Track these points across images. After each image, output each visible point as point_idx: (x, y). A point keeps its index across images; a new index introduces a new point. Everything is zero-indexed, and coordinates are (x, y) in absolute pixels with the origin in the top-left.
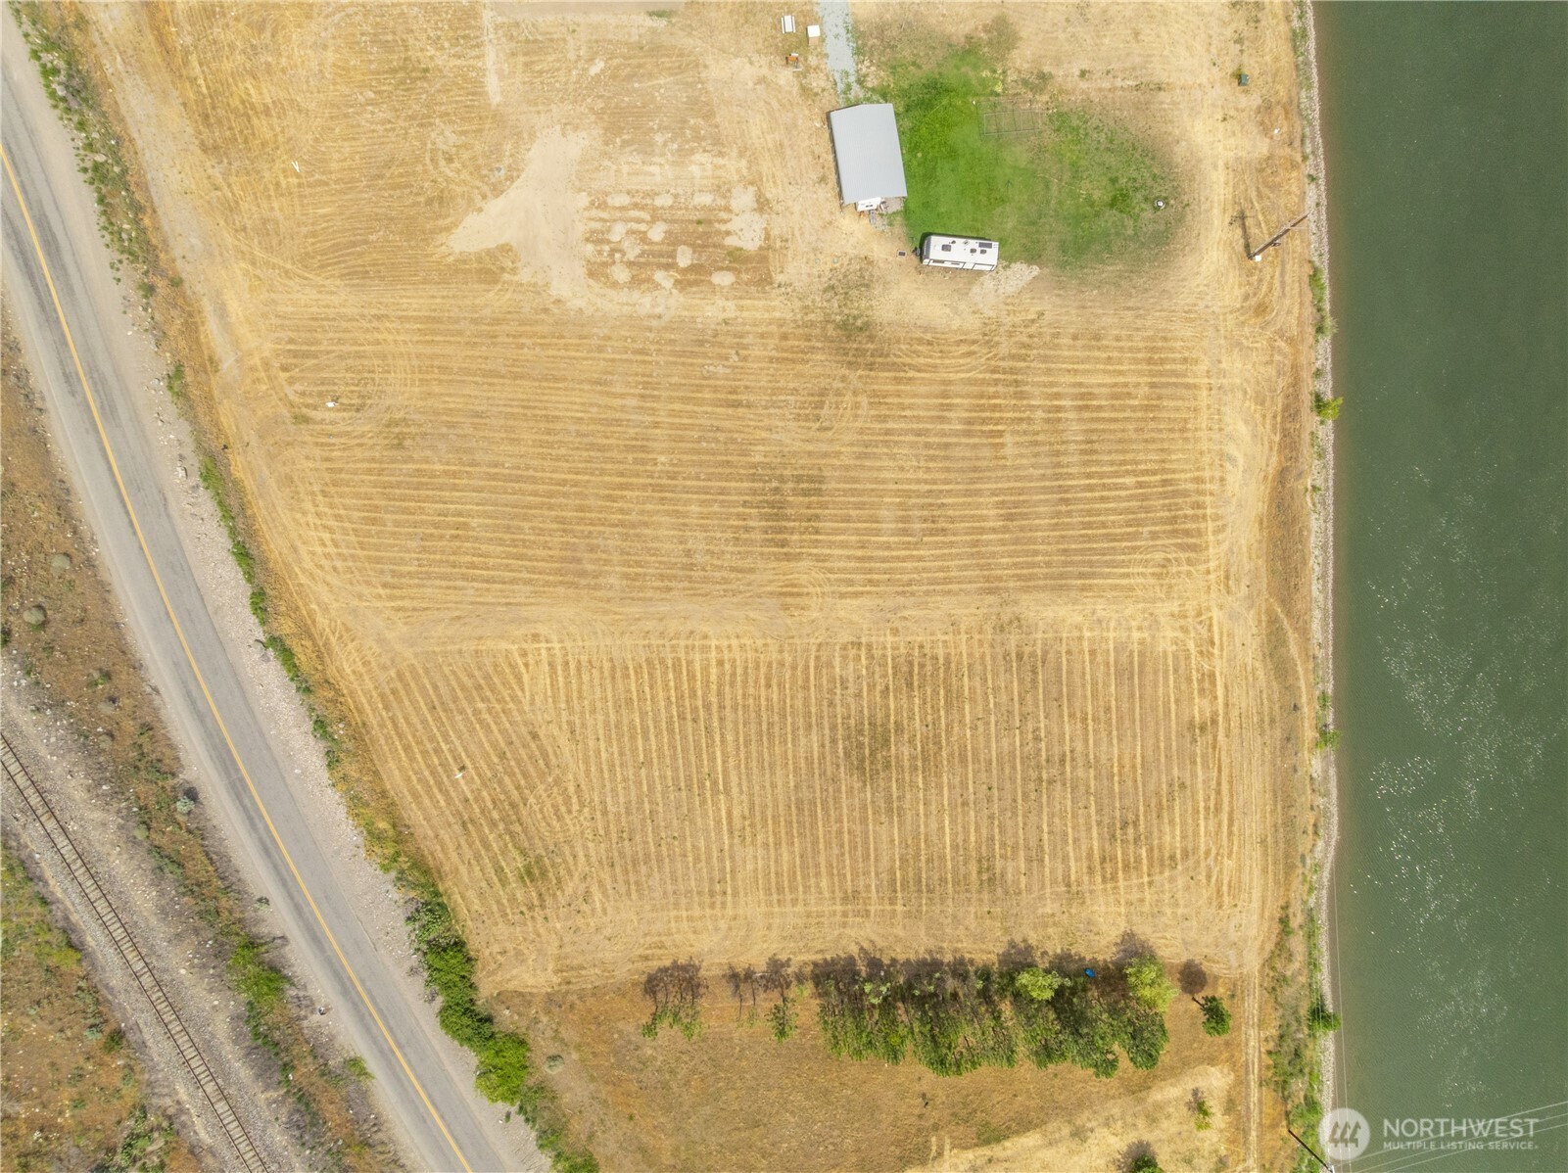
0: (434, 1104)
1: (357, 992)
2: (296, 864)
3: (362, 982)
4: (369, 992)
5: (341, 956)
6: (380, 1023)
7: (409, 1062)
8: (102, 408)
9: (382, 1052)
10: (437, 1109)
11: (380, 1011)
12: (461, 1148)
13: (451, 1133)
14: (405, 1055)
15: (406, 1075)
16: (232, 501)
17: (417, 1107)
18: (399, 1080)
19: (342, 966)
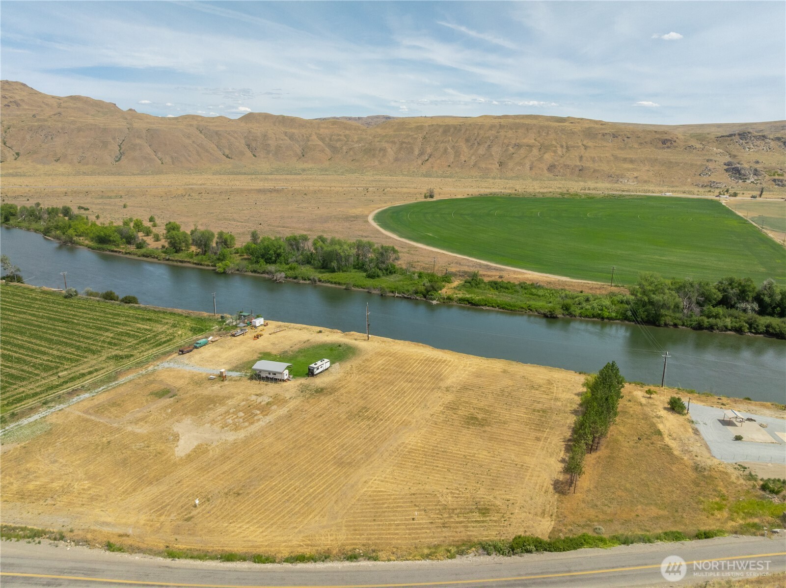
0: (613, 568)
1: (526, 580)
2: (428, 581)
3: (519, 575)
4: (526, 574)
5: (498, 579)
6: (550, 576)
7: (581, 570)
8: (85, 574)
9: (571, 581)
10: (617, 567)
11: (542, 573)
12: (646, 565)
13: (633, 566)
14: (576, 571)
15: (591, 574)
16: (195, 554)
17: (614, 576)
18: (594, 579)
19: (506, 581)
